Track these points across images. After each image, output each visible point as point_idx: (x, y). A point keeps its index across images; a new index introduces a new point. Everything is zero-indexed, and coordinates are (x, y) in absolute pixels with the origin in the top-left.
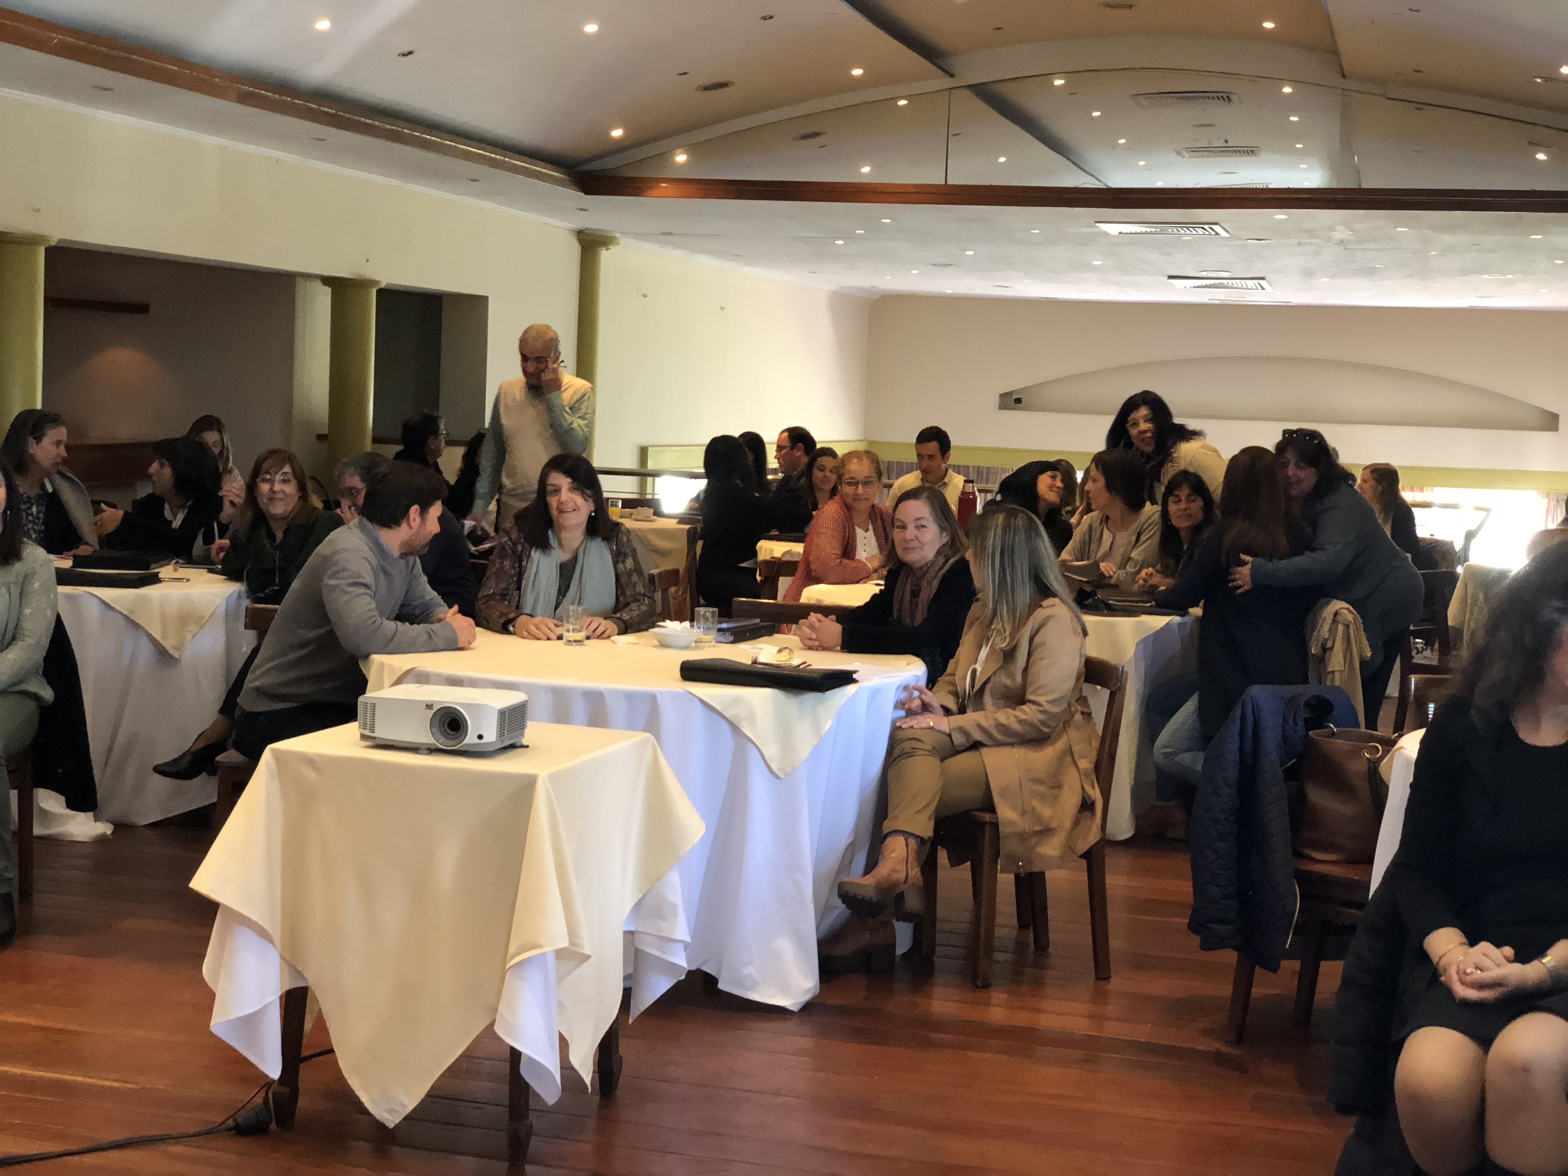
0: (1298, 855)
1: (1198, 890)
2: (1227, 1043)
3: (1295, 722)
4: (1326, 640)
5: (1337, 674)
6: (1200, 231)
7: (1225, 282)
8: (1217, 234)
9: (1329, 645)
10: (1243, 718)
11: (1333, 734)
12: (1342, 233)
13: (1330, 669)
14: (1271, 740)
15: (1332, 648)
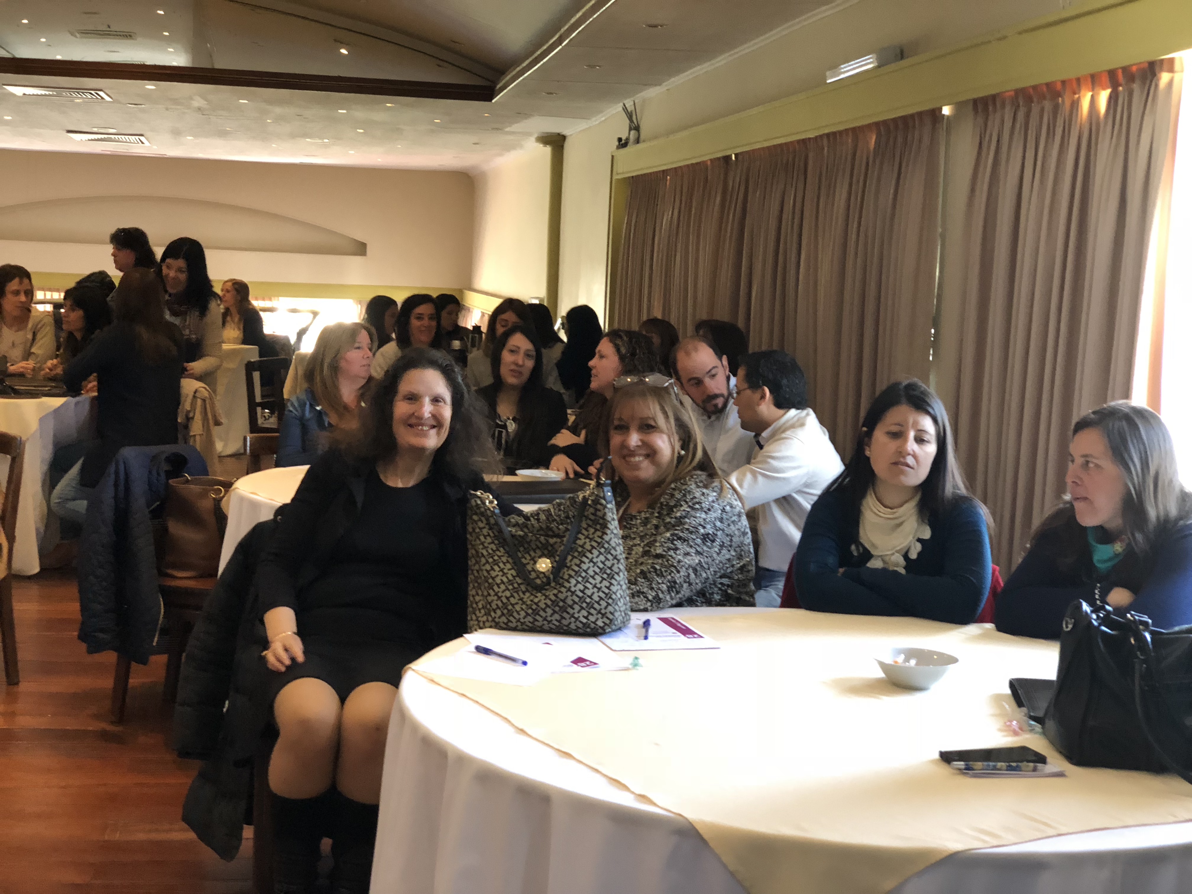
0: (163, 574)
1: (84, 609)
2: (112, 723)
3: (158, 474)
4: (188, 412)
5: (198, 438)
6: (89, 96)
7: (113, 136)
8: (102, 98)
9: (191, 415)
10: (117, 473)
11: (187, 481)
12: (198, 102)
13: (192, 434)
14: (139, 489)
15: (193, 418)
